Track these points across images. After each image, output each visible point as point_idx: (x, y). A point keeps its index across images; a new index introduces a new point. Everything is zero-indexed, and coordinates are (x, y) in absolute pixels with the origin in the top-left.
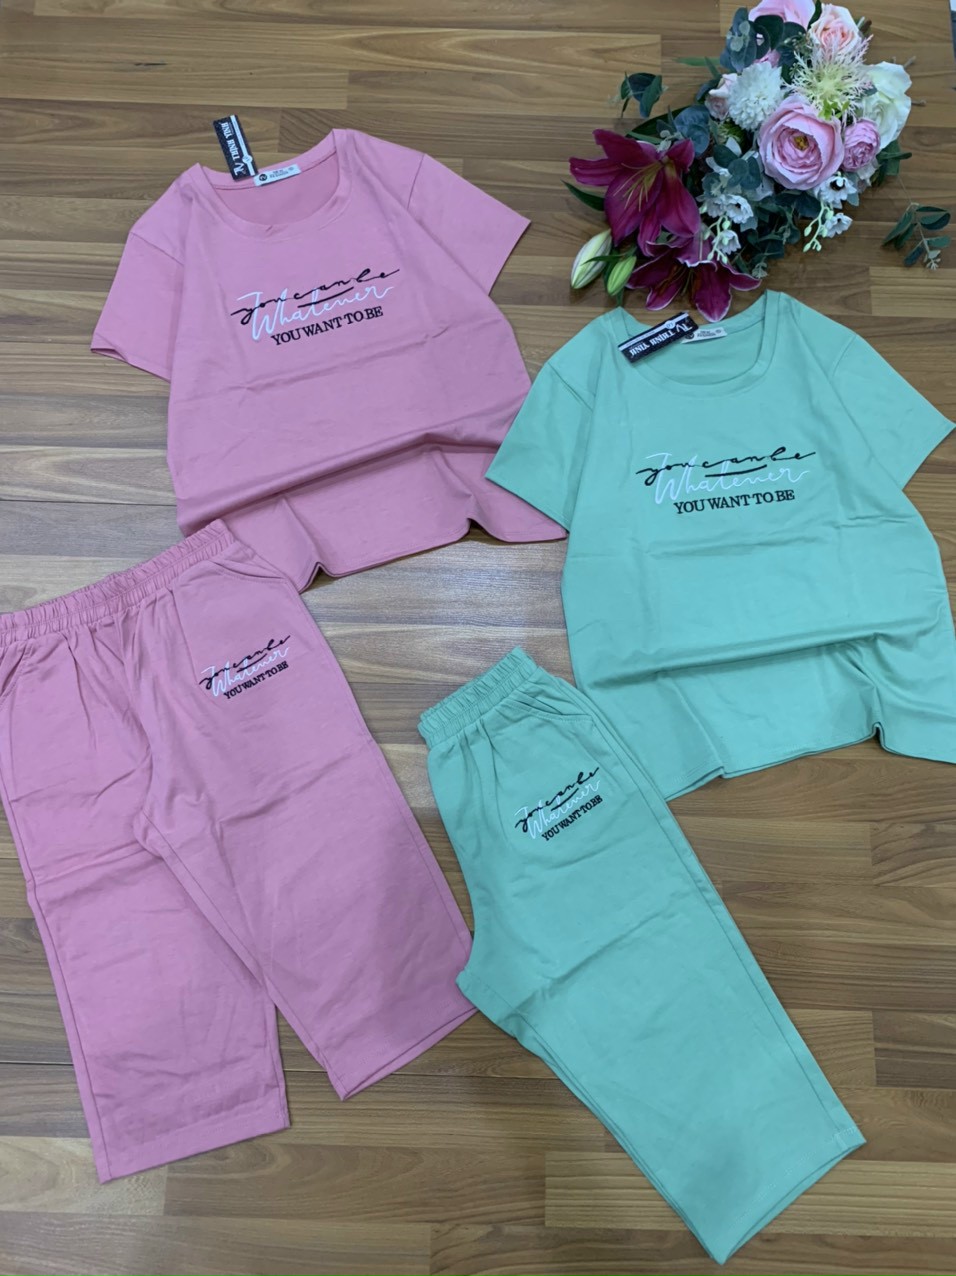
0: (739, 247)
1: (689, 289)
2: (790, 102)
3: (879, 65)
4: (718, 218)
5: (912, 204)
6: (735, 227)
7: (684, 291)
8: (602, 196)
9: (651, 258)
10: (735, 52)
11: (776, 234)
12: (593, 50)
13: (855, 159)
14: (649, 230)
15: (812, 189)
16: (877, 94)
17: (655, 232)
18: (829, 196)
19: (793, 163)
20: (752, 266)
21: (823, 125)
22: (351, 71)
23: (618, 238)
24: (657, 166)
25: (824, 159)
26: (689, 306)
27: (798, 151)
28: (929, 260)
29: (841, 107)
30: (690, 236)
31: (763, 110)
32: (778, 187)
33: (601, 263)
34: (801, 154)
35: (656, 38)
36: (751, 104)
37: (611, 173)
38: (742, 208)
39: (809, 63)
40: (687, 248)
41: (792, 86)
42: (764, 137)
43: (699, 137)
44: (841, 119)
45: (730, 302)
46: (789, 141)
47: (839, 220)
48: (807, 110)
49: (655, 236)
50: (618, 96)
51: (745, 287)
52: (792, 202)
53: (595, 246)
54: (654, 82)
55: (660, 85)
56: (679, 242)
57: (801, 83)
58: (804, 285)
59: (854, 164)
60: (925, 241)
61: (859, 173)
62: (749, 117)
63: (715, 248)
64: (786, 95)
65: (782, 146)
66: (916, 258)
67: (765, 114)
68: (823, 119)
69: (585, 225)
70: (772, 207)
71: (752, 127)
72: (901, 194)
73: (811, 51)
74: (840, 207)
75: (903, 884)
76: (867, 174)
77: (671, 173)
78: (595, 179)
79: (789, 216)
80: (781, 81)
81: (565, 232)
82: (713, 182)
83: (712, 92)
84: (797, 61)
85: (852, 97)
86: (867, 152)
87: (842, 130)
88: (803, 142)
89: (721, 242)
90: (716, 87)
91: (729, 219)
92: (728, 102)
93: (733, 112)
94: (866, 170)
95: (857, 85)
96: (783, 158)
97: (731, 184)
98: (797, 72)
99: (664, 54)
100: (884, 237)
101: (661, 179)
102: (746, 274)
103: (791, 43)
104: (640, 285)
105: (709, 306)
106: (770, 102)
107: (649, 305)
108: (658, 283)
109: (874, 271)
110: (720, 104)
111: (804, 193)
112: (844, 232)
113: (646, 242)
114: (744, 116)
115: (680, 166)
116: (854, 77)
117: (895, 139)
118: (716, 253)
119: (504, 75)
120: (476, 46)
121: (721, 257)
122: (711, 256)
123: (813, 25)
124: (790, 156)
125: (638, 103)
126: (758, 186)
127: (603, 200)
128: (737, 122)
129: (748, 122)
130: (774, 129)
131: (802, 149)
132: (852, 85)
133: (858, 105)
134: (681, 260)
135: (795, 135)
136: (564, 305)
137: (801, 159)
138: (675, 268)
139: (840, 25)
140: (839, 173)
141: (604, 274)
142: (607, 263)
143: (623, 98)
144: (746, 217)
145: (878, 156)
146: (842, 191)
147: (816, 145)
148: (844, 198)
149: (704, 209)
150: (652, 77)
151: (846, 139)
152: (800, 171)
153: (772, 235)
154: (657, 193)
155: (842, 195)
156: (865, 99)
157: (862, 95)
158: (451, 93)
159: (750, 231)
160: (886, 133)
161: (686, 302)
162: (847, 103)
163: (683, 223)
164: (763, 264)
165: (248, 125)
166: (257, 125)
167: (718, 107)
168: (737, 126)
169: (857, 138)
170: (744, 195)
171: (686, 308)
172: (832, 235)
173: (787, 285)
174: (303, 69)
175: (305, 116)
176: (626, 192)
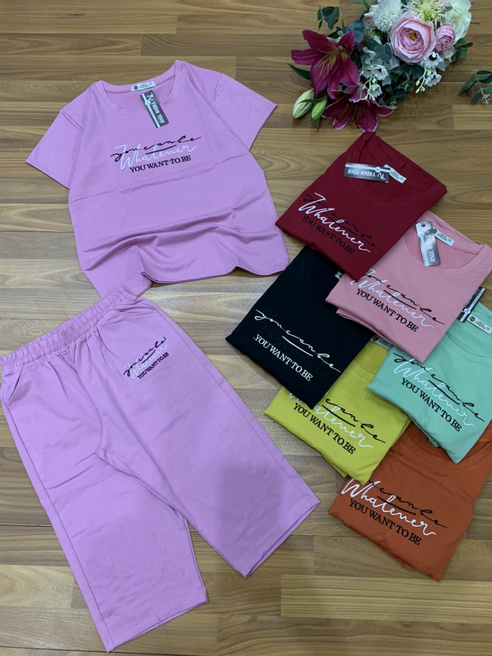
0: (382, 93)
1: (355, 117)
2: (407, 14)
4: (370, 78)
5: (474, 71)
6: (379, 82)
7: (353, 118)
8: (309, 70)
9: (334, 100)
11: (401, 86)
13: (442, 45)
14: (334, 85)
15: (419, 62)
16: (453, 10)
17: (337, 85)
18: (428, 64)
19: (409, 48)
20: (389, 104)
21: (425, 26)
22: (179, 15)
23: (317, 92)
24: (336, 52)
25: (426, 45)
26: (356, 127)
27: (412, 41)
28: (484, 100)
29: (434, 17)
30: (354, 86)
31: (392, 20)
32: (402, 62)
33: (310, 104)
34: (413, 43)
36: (386, 17)
37: (313, 58)
38: (382, 71)
40: (353, 94)
41: (407, 6)
42: (393, 35)
43: (359, 34)
44: (434, 22)
45: (377, 124)
46: (407, 36)
47: (434, 76)
48: (415, 18)
49: (337, 88)
50: (316, 18)
51: (385, 114)
52: (409, 70)
53: (306, 95)
54: (335, 11)
55: (338, 12)
56: (349, 91)
57: (412, 5)
58: (417, 115)
59: (442, 49)
60: (482, 90)
61: (445, 54)
62: (385, 25)
63: (368, 93)
64: (404, 12)
65: (403, 39)
66: (478, 99)
67: (393, 22)
68: (423, 22)
69: (300, 88)
70: (399, 72)
71: (387, 30)
72: (469, 68)
74: (435, 70)
76: (449, 55)
77: (345, 56)
78: (305, 61)
79: (408, 76)
80: (402, 5)
81: (290, 91)
82: (366, 58)
83: (365, 15)
85: (440, 11)
86: (448, 41)
87: (435, 29)
88: (415, 35)
89: (371, 91)
90: (368, 12)
91: (376, 78)
92: (374, 18)
93: (376, 23)
95: (442, 5)
96: (404, 46)
97: (376, 58)
100: (459, 90)
101: (339, 59)
102: (385, 107)
104: (330, 116)
105: (366, 127)
106: (396, 15)
107: (335, 126)
108: (339, 115)
109: (455, 107)
110: (370, 21)
111: (416, 64)
112: (438, 84)
113: (331, 91)
114: (382, 24)
115: (348, 51)
116: (440, 1)
117: (463, 37)
118: (369, 96)
119: (257, 14)
121: (371, 97)
122: (366, 98)
124: (407, 43)
125: (327, 23)
126: (390, 60)
127: (309, 72)
128: (379, 28)
129: (385, 27)
130: (398, 29)
131: (413, 40)
132: (439, 5)
133: (443, 15)
134: (350, 100)
135: (410, 32)
136: (290, 127)
137: (414, 45)
138: (348, 105)
140: (434, 52)
141: (310, 111)
142: (312, 102)
143: (319, 19)
144: (385, 76)
145: (454, 46)
146: (435, 61)
147: (421, 38)
148: (437, 65)
149: (362, 73)
150: (333, 8)
151: (437, 34)
152: (413, 52)
153: (399, 87)
154: (337, 66)
155: (436, 63)
156: (446, 13)
157: (445, 11)
158: (230, 24)
159: (387, 86)
160: (458, 33)
161: (354, 125)
162: (437, 14)
163: (351, 80)
164: (395, 102)
165: (126, 43)
166: (130, 43)
167: (369, 23)
168: (380, 31)
169: (443, 33)
170: (383, 64)
171: (354, 128)
172: (430, 85)
173: (408, 115)
174: (154, 15)
175: (155, 38)
176: (321, 65)
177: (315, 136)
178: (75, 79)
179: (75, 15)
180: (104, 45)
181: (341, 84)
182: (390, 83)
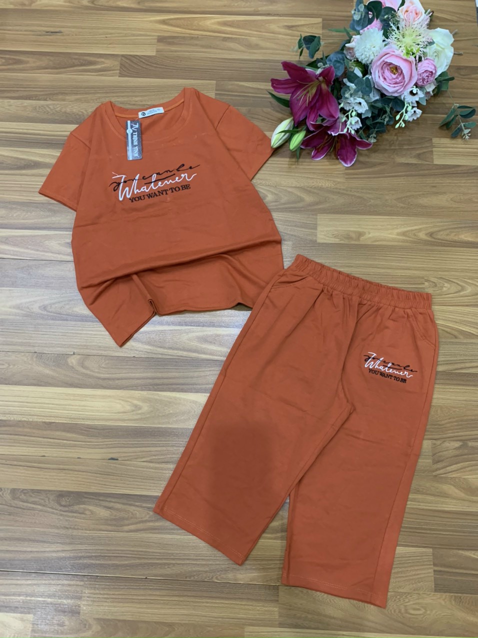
0: (361, 126)
1: (335, 148)
2: (388, 48)
3: (436, 30)
4: (350, 110)
5: (455, 104)
6: (359, 115)
7: (332, 149)
8: (289, 100)
9: (313, 132)
10: (357, 21)
11: (381, 119)
12: (286, 26)
13: (423, 80)
14: (313, 116)
15: (400, 96)
16: (435, 44)
17: (316, 117)
18: (409, 99)
19: (390, 82)
20: (368, 137)
21: (406, 60)
22: (158, 36)
23: (296, 122)
24: (316, 83)
25: (407, 79)
26: (335, 158)
27: (393, 75)
28: (464, 135)
29: (416, 51)
30: (334, 119)
31: (373, 53)
32: (383, 95)
33: (287, 134)
34: (394, 76)
35: (320, 20)
36: (367, 50)
37: (292, 87)
38: (362, 104)
39: (398, 28)
40: (332, 126)
41: (389, 40)
42: (374, 68)
43: (339, 66)
44: (415, 57)
45: (356, 156)
46: (388, 69)
47: (415, 112)
48: (397, 53)
49: (315, 120)
50: (297, 47)
51: (364, 147)
52: (390, 103)
53: (285, 125)
54: (316, 40)
55: (319, 42)
56: (328, 123)
57: (394, 39)
58: (397, 147)
59: (423, 83)
60: (462, 124)
61: (426, 87)
62: (366, 57)
63: (348, 126)
64: (386, 45)
65: (384, 73)
66: (458, 133)
67: (374, 55)
68: (405, 57)
69: (280, 115)
70: (379, 105)
71: (368, 63)
72: (450, 101)
73: (399, 21)
74: (416, 105)
75: (450, 475)
76: (430, 88)
77: (324, 86)
78: (285, 90)
79: (388, 110)
80: (384, 38)
81: (269, 119)
82: (346, 91)
83: (347, 45)
84: (391, 27)
85: (422, 46)
86: (430, 76)
87: (416, 64)
88: (396, 69)
89: (351, 123)
90: (349, 42)
91: (356, 111)
92: (355, 49)
93: (358, 55)
94: (430, 87)
95: (424, 40)
96: (385, 79)
97: (356, 92)
98: (391, 33)
99: (324, 28)
100: (440, 123)
101: (319, 90)
102: (365, 140)
103: (388, 18)
104: (309, 146)
105: (345, 158)
106: (377, 48)
107: (313, 157)
108: (319, 145)
109: (435, 141)
110: (351, 51)
111: (396, 97)
112: (418, 118)
113: (310, 122)
114: (363, 56)
115: (328, 83)
116: (422, 36)
117: (445, 70)
118: (348, 129)
119: (239, 38)
120: (225, 24)
121: (351, 131)
122: (345, 130)
123: (400, 9)
124: (388, 77)
125: (308, 51)
126: (371, 93)
127: (288, 101)
128: (360, 60)
129: (366, 59)
130: (379, 62)
131: (394, 74)
132: (422, 40)
133: (425, 50)
134: (329, 132)
135: (391, 66)
137: (395, 79)
138: (327, 137)
139: (415, 8)
140: (415, 87)
141: (288, 140)
142: (291, 133)
143: (300, 48)
144: (365, 109)
145: (436, 79)
146: (416, 96)
147: (402, 72)
148: (417, 100)
149: (342, 105)
150: (315, 37)
151: (418, 69)
152: (394, 85)
153: (379, 120)
154: (317, 97)
155: (416, 98)
156: (428, 47)
157: (427, 45)
158: (210, 47)
159: (367, 118)
160: (440, 66)
161: (333, 156)
162: (419, 49)
163: (330, 112)
164: (374, 135)
165: (103, 63)
166: (108, 63)
167: (350, 53)
168: (360, 62)
169: (424, 68)
170: (363, 98)
171: (333, 159)
172: (411, 119)
173: (388, 148)
174: (134, 35)
175: (134, 59)
176: (300, 96)
177: (294, 166)
178: (50, 99)
179: (52, 32)
180: (82, 65)
181: (320, 116)
182: (370, 115)
